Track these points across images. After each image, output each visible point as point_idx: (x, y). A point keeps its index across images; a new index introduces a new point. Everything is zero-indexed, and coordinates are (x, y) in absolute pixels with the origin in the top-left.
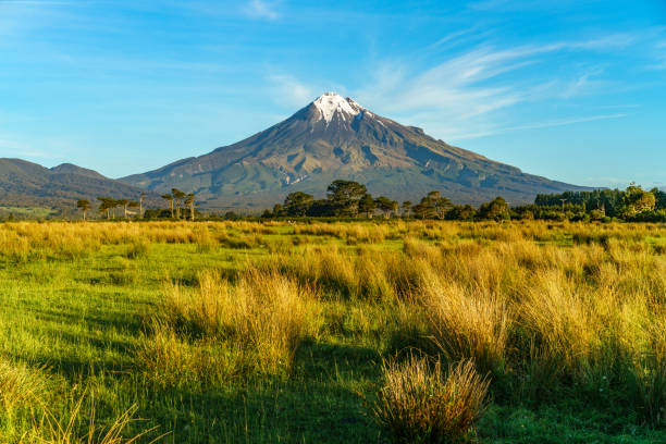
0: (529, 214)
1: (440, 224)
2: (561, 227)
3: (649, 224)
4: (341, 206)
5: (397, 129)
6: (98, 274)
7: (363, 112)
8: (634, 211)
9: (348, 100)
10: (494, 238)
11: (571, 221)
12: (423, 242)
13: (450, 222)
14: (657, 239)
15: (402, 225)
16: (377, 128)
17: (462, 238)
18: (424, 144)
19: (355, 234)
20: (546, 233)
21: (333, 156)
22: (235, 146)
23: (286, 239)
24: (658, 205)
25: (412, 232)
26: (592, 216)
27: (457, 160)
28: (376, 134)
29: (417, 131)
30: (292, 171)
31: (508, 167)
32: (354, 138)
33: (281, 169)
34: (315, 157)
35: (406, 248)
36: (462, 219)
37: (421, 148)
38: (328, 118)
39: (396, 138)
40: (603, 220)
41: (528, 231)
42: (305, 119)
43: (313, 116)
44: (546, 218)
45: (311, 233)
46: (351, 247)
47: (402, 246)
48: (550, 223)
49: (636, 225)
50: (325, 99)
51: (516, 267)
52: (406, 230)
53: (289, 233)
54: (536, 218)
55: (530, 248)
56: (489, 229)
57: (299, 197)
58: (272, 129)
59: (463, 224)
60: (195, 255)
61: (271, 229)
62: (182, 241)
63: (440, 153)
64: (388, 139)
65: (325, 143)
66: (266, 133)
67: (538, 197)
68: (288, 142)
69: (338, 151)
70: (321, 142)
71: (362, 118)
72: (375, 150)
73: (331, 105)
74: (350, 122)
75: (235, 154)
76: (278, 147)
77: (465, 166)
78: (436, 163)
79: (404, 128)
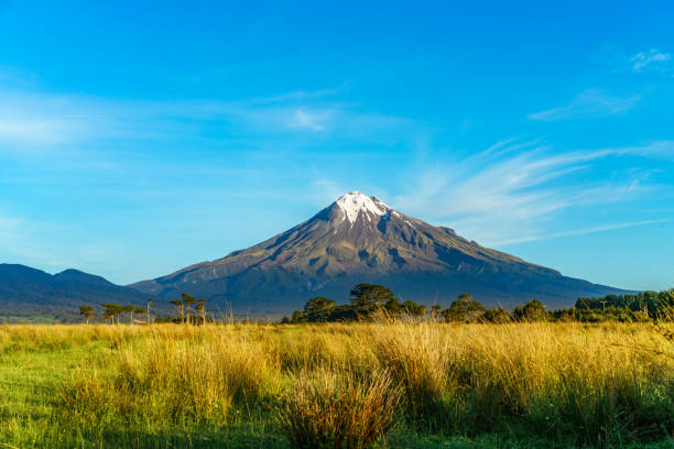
5: (427, 231)
7: (389, 212)
9: (374, 199)
16: (405, 228)
18: (456, 246)
21: (358, 259)
22: (254, 249)
26: (634, 318)
27: (492, 262)
28: (403, 235)
29: (448, 232)
30: (313, 275)
31: (547, 271)
32: (379, 240)
33: (302, 273)
34: (339, 261)
37: (453, 250)
38: (352, 218)
39: (426, 240)
42: (328, 220)
43: (336, 216)
50: (349, 198)
57: (320, 303)
58: (292, 231)
63: (474, 255)
64: (417, 241)
65: (349, 246)
66: (286, 236)
67: (579, 301)
68: (309, 244)
69: (363, 254)
70: (345, 244)
71: (389, 219)
72: (403, 252)
73: (354, 205)
74: (376, 223)
75: (252, 257)
76: (298, 250)
77: (501, 269)
78: (469, 266)
79: (434, 229)
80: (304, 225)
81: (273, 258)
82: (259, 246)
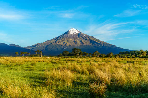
0: (118, 56)
1: (98, 58)
2: (125, 59)
3: (145, 59)
4: (75, 54)
5: (88, 37)
6: (26, 69)
8: (141, 56)
9: (77, 30)
10: (110, 62)
11: (127, 58)
12: (94, 62)
13: (100, 58)
14: (146, 62)
15: (89, 59)
16: (83, 36)
17: (103, 61)
18: (94, 40)
19: (79, 61)
20: (121, 61)
21: (73, 42)
22: (51, 40)
23: (65, 62)
24: (147, 54)
25: (92, 60)
26: (132, 57)
27: (102, 44)
28: (83, 38)
29: (93, 37)
30: (64, 46)
31: (113, 45)
32: (78, 39)
33: (61, 45)
34: (69, 43)
35: (90, 64)
36: (103, 57)
37: (94, 41)
38: (72, 34)
39: (88, 39)
40: (134, 58)
41: (117, 60)
42: (67, 34)
43: (69, 33)
44: (122, 57)
45: (69, 60)
46: (79, 63)
47: (90, 63)
48: (122, 58)
49: (142, 59)
50: (72, 30)
51: (114, 68)
52: (90, 60)
53: (64, 60)
54: (119, 57)
55: (117, 64)
56: (109, 60)
57: (66, 52)
58: (59, 36)
59: (103, 58)
60: (46, 65)
61: (60, 59)
62: (41, 62)
63: (98, 42)
64: (86, 39)
65: (71, 40)
66: (58, 37)
67: (120, 52)
68: (63, 39)
69: (74, 41)
70: (71, 39)
71: (80, 34)
72: (83, 41)
73: (73, 31)
74: (77, 35)
75: (51, 42)
76: (61, 40)
77: (103, 45)
78: (97, 44)
79: (90, 36)
80: (62, 35)
81: (55, 42)
82: (52, 39)
